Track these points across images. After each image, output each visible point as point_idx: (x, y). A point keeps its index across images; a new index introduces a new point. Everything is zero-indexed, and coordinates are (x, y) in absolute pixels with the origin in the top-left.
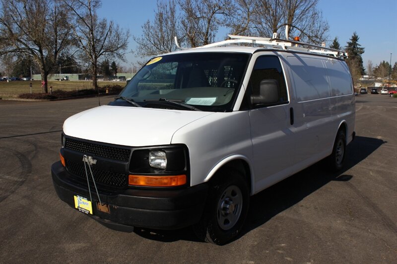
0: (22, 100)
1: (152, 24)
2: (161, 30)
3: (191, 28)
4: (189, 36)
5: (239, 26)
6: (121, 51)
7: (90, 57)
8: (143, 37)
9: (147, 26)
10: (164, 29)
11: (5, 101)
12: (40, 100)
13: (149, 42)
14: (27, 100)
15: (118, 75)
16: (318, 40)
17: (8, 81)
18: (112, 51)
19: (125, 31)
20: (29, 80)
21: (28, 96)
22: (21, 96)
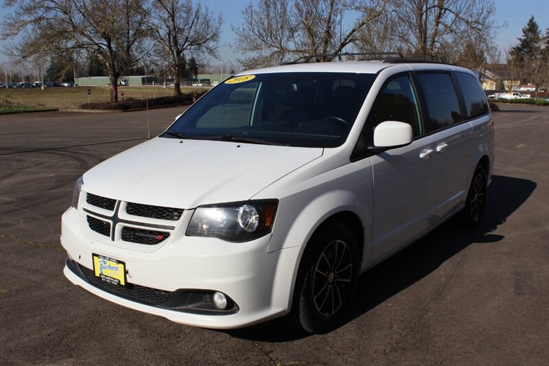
0: (86, 111)
1: (256, 8)
2: (268, 16)
3: (308, 13)
4: (305, 24)
5: (372, 10)
6: (211, 44)
7: (171, 52)
8: (245, 26)
9: (249, 11)
10: (272, 15)
11: (63, 113)
12: (110, 111)
13: (251, 33)
14: (93, 111)
15: (200, 77)
16: (480, 27)
17: (42, 88)
18: (199, 45)
19: (216, 16)
20: (72, 86)
21: (93, 106)
22: (85, 106)
